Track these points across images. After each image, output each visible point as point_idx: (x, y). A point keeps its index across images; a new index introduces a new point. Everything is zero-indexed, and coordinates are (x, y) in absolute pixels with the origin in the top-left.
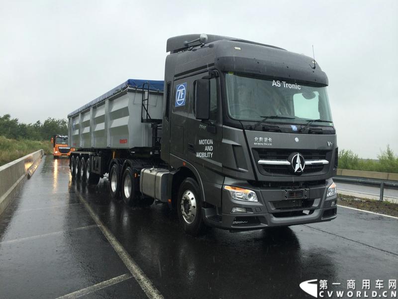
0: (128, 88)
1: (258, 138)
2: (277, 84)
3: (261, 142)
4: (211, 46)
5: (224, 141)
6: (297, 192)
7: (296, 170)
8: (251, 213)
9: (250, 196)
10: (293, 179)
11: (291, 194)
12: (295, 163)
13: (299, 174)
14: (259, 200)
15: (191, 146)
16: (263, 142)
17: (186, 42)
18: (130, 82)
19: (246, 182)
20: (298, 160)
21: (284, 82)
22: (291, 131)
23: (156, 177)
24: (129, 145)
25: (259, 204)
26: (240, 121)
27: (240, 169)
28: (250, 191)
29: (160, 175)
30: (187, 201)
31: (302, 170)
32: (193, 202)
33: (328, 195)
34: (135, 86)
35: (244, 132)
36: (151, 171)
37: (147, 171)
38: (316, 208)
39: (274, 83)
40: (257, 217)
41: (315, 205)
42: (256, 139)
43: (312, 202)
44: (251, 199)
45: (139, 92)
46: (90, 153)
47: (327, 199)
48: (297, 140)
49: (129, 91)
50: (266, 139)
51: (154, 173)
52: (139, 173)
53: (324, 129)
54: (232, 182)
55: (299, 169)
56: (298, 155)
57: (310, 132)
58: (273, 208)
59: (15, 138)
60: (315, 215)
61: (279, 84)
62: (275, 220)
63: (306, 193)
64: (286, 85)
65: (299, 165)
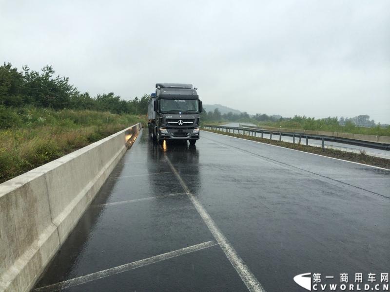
3: (168, 117)
5: (160, 117)
6: (181, 131)
7: (179, 125)
9: (166, 131)
10: (179, 127)
11: (179, 131)
12: (179, 122)
13: (181, 125)
14: (168, 132)
19: (165, 128)
20: (181, 122)
22: (179, 114)
26: (163, 112)
27: (163, 124)
35: (164, 115)
39: (175, 101)
40: (168, 136)
41: (188, 134)
47: (193, 133)
48: (181, 116)
50: (170, 116)
54: (162, 127)
56: (181, 120)
57: (186, 114)
58: (173, 134)
59: (118, 113)
60: (188, 137)
61: (177, 101)
62: (173, 137)
63: (184, 131)
64: (179, 101)
65: (181, 123)
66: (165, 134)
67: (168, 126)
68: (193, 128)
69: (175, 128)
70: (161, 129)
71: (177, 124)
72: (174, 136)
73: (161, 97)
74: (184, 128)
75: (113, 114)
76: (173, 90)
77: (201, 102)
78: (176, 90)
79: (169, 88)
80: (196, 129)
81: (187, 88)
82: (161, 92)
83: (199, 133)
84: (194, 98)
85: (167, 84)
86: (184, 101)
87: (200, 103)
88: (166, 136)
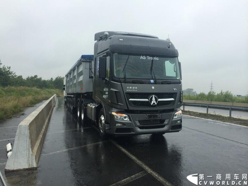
0: (82, 60)
1: (129, 87)
2: (143, 57)
3: (131, 89)
4: (110, 38)
5: (112, 89)
6: (153, 116)
7: (152, 104)
8: (125, 127)
9: (125, 117)
11: (150, 117)
12: (151, 100)
13: (154, 106)
14: (130, 120)
15: (101, 92)
16: (132, 89)
17: (101, 36)
18: (83, 57)
19: (124, 110)
20: (154, 99)
21: (148, 57)
22: (150, 83)
23: (92, 107)
24: (84, 91)
25: (130, 122)
26: (119, 78)
27: (119, 104)
28: (125, 115)
29: (94, 107)
30: (101, 121)
31: (156, 104)
32: (103, 122)
33: (174, 118)
34: (86, 59)
35: (121, 84)
36: (90, 105)
37: (89, 105)
38: (167, 124)
39: (141, 57)
40: (129, 129)
41: (166, 122)
42: (128, 88)
43: (164, 121)
44: (126, 119)
45: (87, 62)
46: (72, 96)
47: (173, 120)
48: (153, 88)
49: (83, 61)
50: (134, 88)
51: (91, 106)
52: (86, 106)
53: (172, 81)
54: (116, 110)
55: (154, 103)
56: (154, 96)
57: (162, 83)
58: (138, 124)
60: (166, 128)
62: (139, 130)
63: (159, 116)
65: (154, 101)
66: (124, 124)
67: (131, 108)
68: (173, 110)
69: (142, 112)
70: (114, 113)
71: (148, 104)
72: (141, 128)
79: (127, 35)
80: (177, 111)
83: (181, 122)
88: (126, 129)
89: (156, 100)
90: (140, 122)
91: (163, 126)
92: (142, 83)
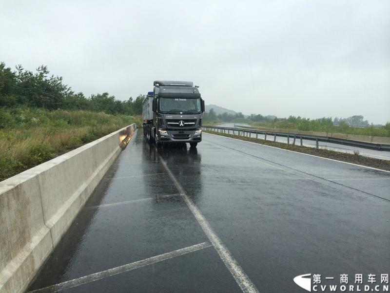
4: (160, 88)
5: (159, 118)
6: (182, 132)
7: (180, 126)
9: (166, 133)
12: (180, 123)
13: (182, 127)
14: (168, 134)
16: (169, 117)
19: (165, 129)
20: (182, 123)
26: (163, 112)
27: (162, 125)
28: (165, 131)
34: (151, 95)
35: (163, 115)
40: (168, 139)
41: (190, 136)
42: (167, 117)
47: (195, 135)
48: (182, 116)
49: (149, 97)
52: (151, 129)
56: (182, 121)
58: (173, 136)
59: (113, 114)
60: (190, 139)
61: (177, 100)
62: (173, 140)
64: (180, 100)
65: (182, 124)
67: (168, 128)
68: (195, 129)
69: (176, 130)
70: (160, 130)
71: (178, 125)
73: (160, 96)
74: (185, 130)
75: (107, 115)
76: (172, 88)
77: (204, 101)
78: (176, 88)
79: (169, 85)
80: (198, 130)
81: (188, 86)
82: (160, 90)
83: (201, 135)
84: (195, 96)
85: (166, 82)
86: (185, 100)
87: (202, 102)
88: (166, 139)
89: (183, 123)
90: (174, 135)
91: (188, 138)
92: (175, 114)
